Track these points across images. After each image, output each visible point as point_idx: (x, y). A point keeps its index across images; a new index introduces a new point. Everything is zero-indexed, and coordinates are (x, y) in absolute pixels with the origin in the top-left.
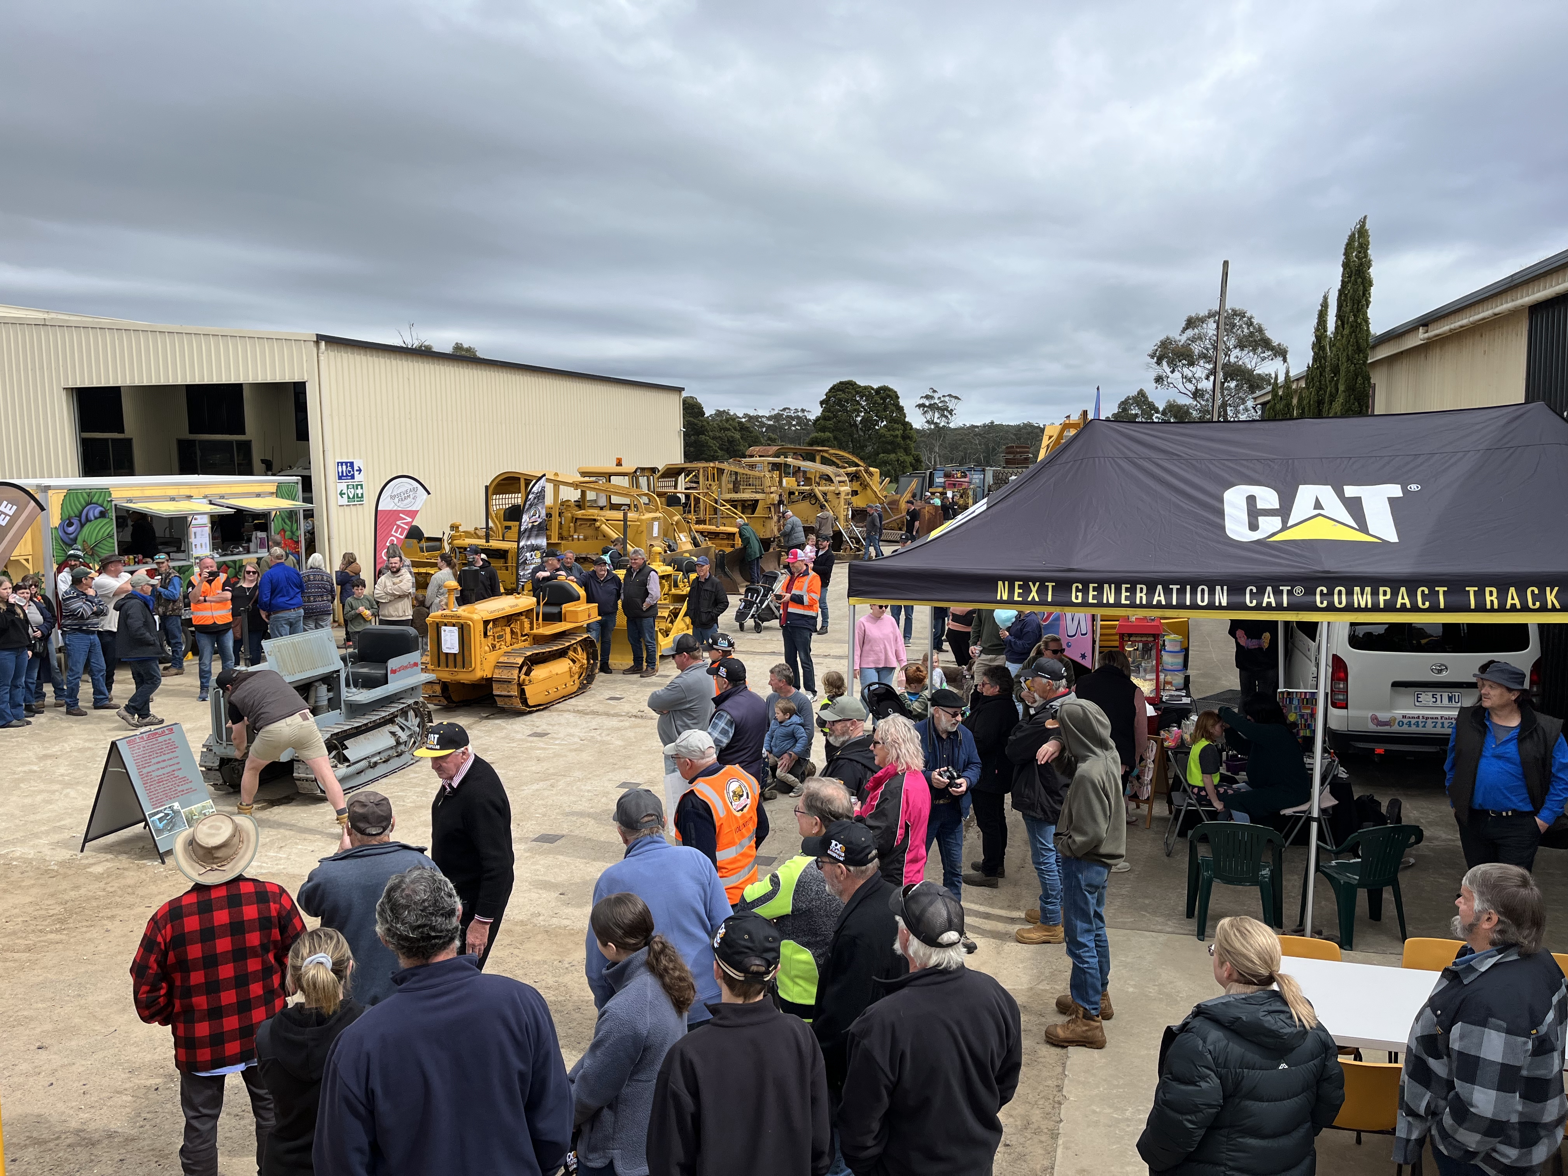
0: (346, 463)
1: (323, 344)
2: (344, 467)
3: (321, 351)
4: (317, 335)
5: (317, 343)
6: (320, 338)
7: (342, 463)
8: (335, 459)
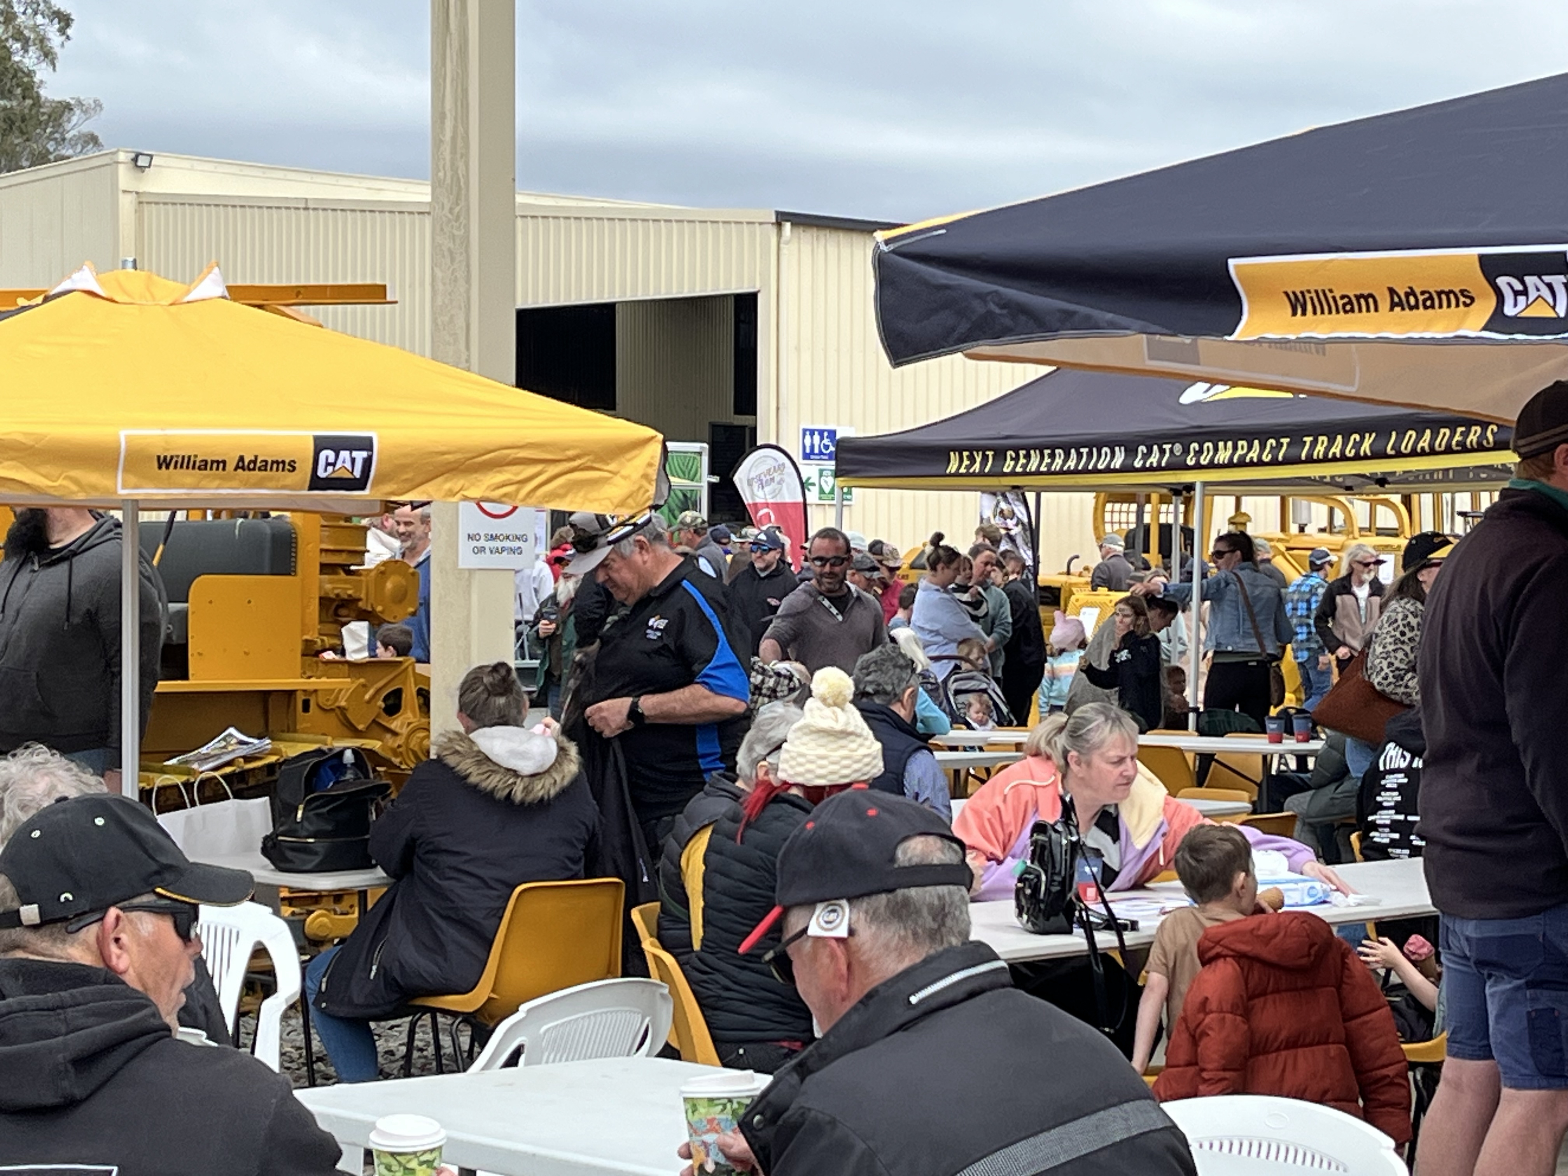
0: (821, 433)
1: (787, 226)
2: (817, 437)
3: (783, 239)
4: (778, 213)
5: (779, 224)
6: (782, 218)
7: (812, 433)
8: (799, 423)
